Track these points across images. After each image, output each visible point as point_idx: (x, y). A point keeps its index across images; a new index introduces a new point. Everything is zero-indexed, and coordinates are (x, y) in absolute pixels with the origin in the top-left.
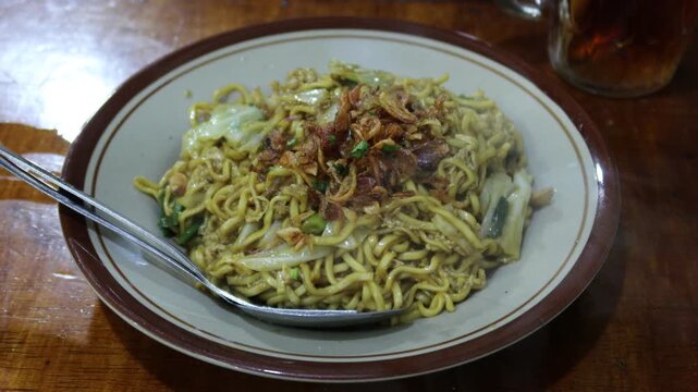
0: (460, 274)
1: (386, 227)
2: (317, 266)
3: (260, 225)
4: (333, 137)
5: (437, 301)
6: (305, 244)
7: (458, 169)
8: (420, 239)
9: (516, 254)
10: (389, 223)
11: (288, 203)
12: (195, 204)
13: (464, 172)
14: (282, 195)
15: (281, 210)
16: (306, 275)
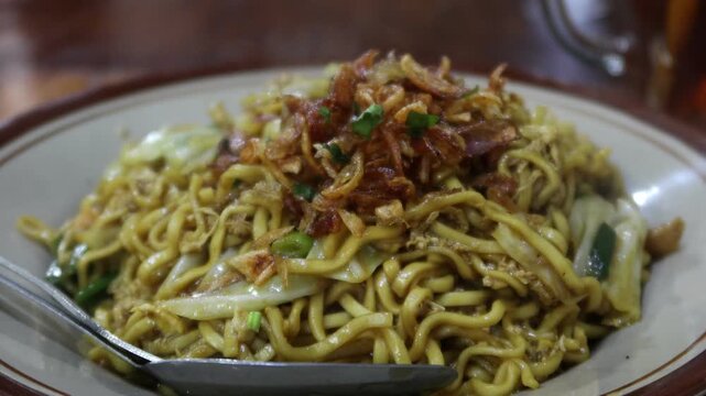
0: (543, 336)
1: (413, 247)
2: (296, 311)
3: (203, 256)
4: (326, 111)
5: (506, 372)
6: (275, 274)
7: (531, 166)
8: (473, 268)
9: (635, 311)
10: (420, 241)
11: (250, 219)
12: (107, 242)
13: (543, 171)
14: (241, 203)
15: (238, 226)
16: (276, 326)
